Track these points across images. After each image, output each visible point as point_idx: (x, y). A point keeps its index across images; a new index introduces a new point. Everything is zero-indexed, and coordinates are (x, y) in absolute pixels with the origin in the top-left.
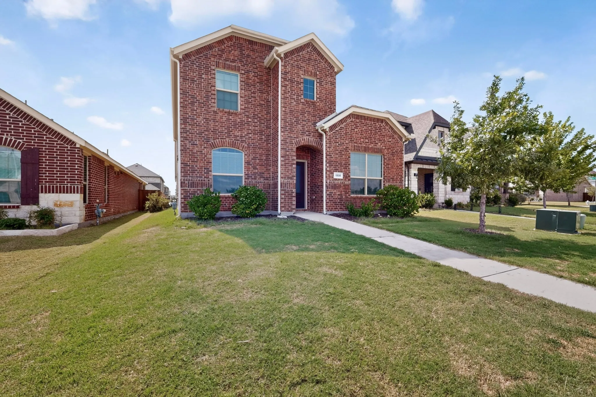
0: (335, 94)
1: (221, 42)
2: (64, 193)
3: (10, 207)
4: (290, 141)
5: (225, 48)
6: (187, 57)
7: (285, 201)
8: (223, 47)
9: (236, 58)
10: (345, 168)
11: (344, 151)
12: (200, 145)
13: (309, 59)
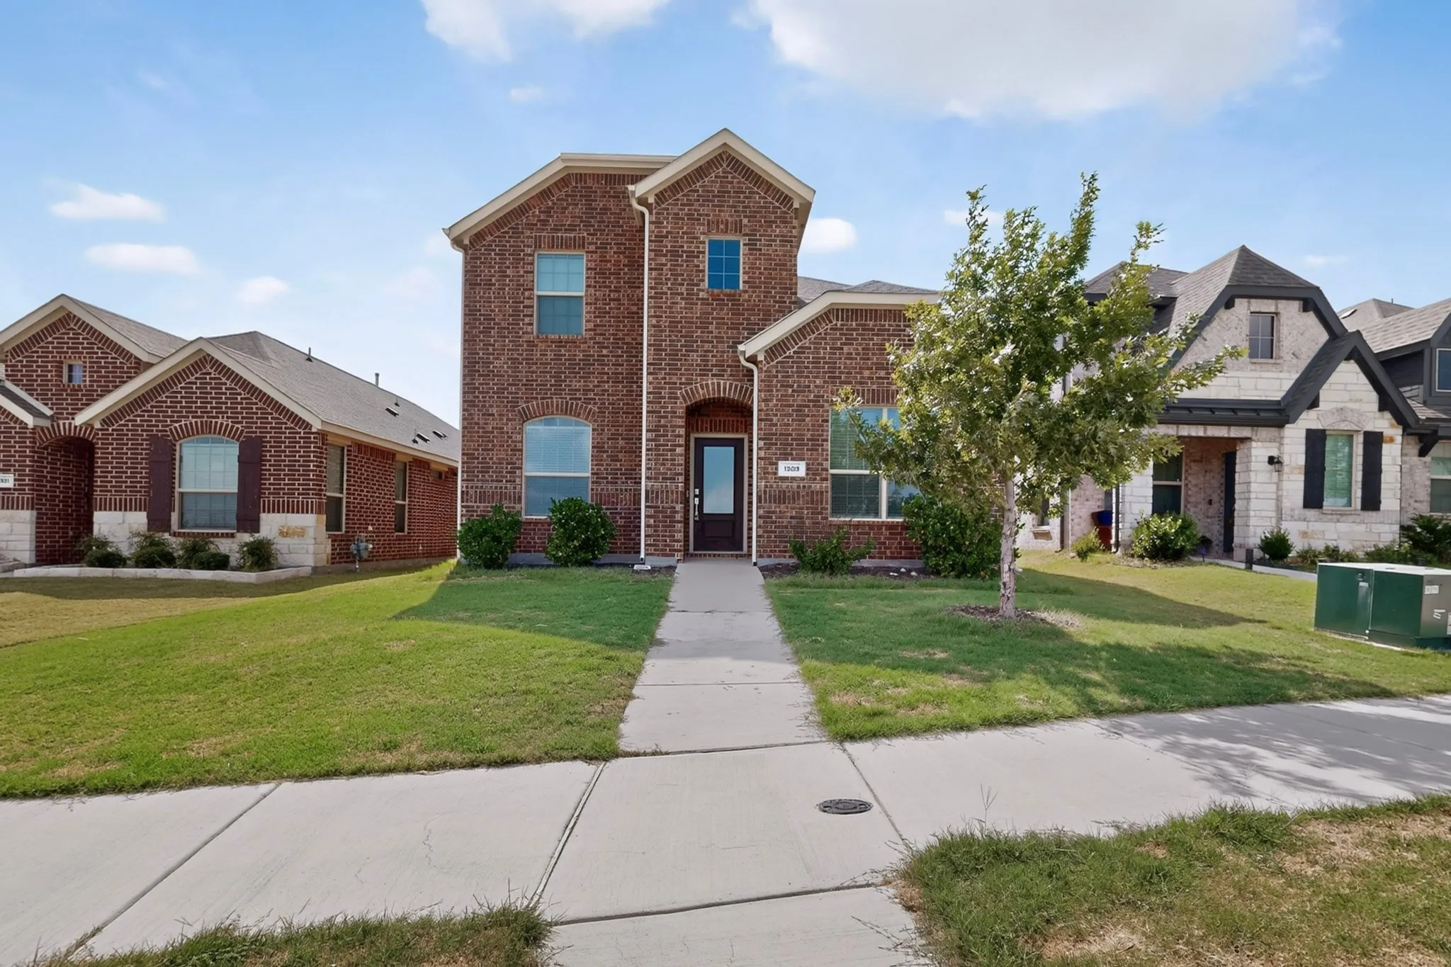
0: (795, 265)
1: (545, 194)
2: (293, 512)
3: (223, 535)
4: (670, 393)
5: (554, 204)
6: (479, 240)
7: (655, 531)
8: (550, 203)
9: (578, 221)
10: (812, 450)
11: (808, 406)
12: (500, 415)
13: (722, 193)
